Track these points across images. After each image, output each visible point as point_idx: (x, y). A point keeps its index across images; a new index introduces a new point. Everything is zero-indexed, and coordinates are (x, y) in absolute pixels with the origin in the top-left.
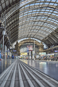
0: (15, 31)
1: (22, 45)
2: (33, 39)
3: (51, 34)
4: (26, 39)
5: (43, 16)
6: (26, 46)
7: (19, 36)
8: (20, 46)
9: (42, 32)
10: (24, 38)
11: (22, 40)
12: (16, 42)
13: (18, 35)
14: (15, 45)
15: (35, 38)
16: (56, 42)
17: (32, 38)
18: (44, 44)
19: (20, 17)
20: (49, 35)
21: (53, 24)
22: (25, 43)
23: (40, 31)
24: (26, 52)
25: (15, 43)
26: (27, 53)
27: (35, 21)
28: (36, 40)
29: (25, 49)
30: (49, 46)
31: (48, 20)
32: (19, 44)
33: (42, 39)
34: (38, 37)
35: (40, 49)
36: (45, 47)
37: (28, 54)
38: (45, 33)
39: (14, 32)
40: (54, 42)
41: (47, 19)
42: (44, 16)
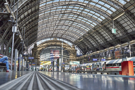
0: (33, 27)
1: (43, 49)
2: (61, 40)
3: (88, 33)
4: (49, 39)
5: (77, 5)
6: (49, 51)
7: (39, 35)
8: (40, 51)
9: (75, 30)
10: (46, 38)
11: (44, 41)
12: (34, 45)
13: (37, 34)
14: (33, 50)
15: (64, 39)
16: (95, 46)
17: (60, 38)
18: (77, 49)
20: (85, 34)
21: (91, 18)
22: (48, 46)
23: (71, 29)
24: (49, 60)
25: (32, 46)
26: (50, 62)
27: (64, 13)
28: (66, 42)
29: (48, 56)
30: (84, 51)
31: (84, 12)
32: (39, 47)
33: (74, 40)
34: (69, 38)
35: (71, 57)
36: (78, 52)
37: (53, 63)
38: (78, 32)
39: (30, 29)
40: (93, 45)
41: (83, 11)
42: (78, 6)
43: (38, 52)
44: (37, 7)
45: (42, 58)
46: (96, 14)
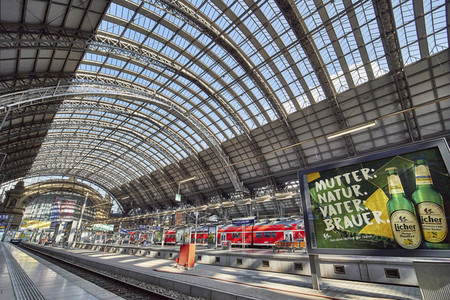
0: (29, 137)
1: (38, 195)
2: (84, 182)
3: (140, 180)
4: (60, 178)
5: (146, 122)
6: (52, 199)
7: (37, 165)
8: (30, 197)
9: (117, 171)
10: (52, 174)
11: (44, 179)
12: (15, 183)
13: (32, 163)
14: (8, 194)
15: (91, 181)
16: (147, 201)
17: (83, 179)
18: (114, 202)
19: (57, 116)
20: (134, 181)
21: (150, 158)
22: (54, 189)
23: (110, 167)
24: (48, 217)
25: (10, 185)
26: (49, 223)
27: (117, 130)
28: (95, 187)
29: (47, 208)
30: (127, 208)
31: (155, 138)
32: (28, 190)
33: (111, 186)
34: (102, 181)
35: (100, 215)
36: (116, 208)
37: (55, 226)
38: (123, 175)
39: (19, 139)
40: (144, 200)
41: (154, 135)
42: (149, 123)
43: (22, 200)
44: (48, 116)
45: (29, 211)
46: (159, 154)
